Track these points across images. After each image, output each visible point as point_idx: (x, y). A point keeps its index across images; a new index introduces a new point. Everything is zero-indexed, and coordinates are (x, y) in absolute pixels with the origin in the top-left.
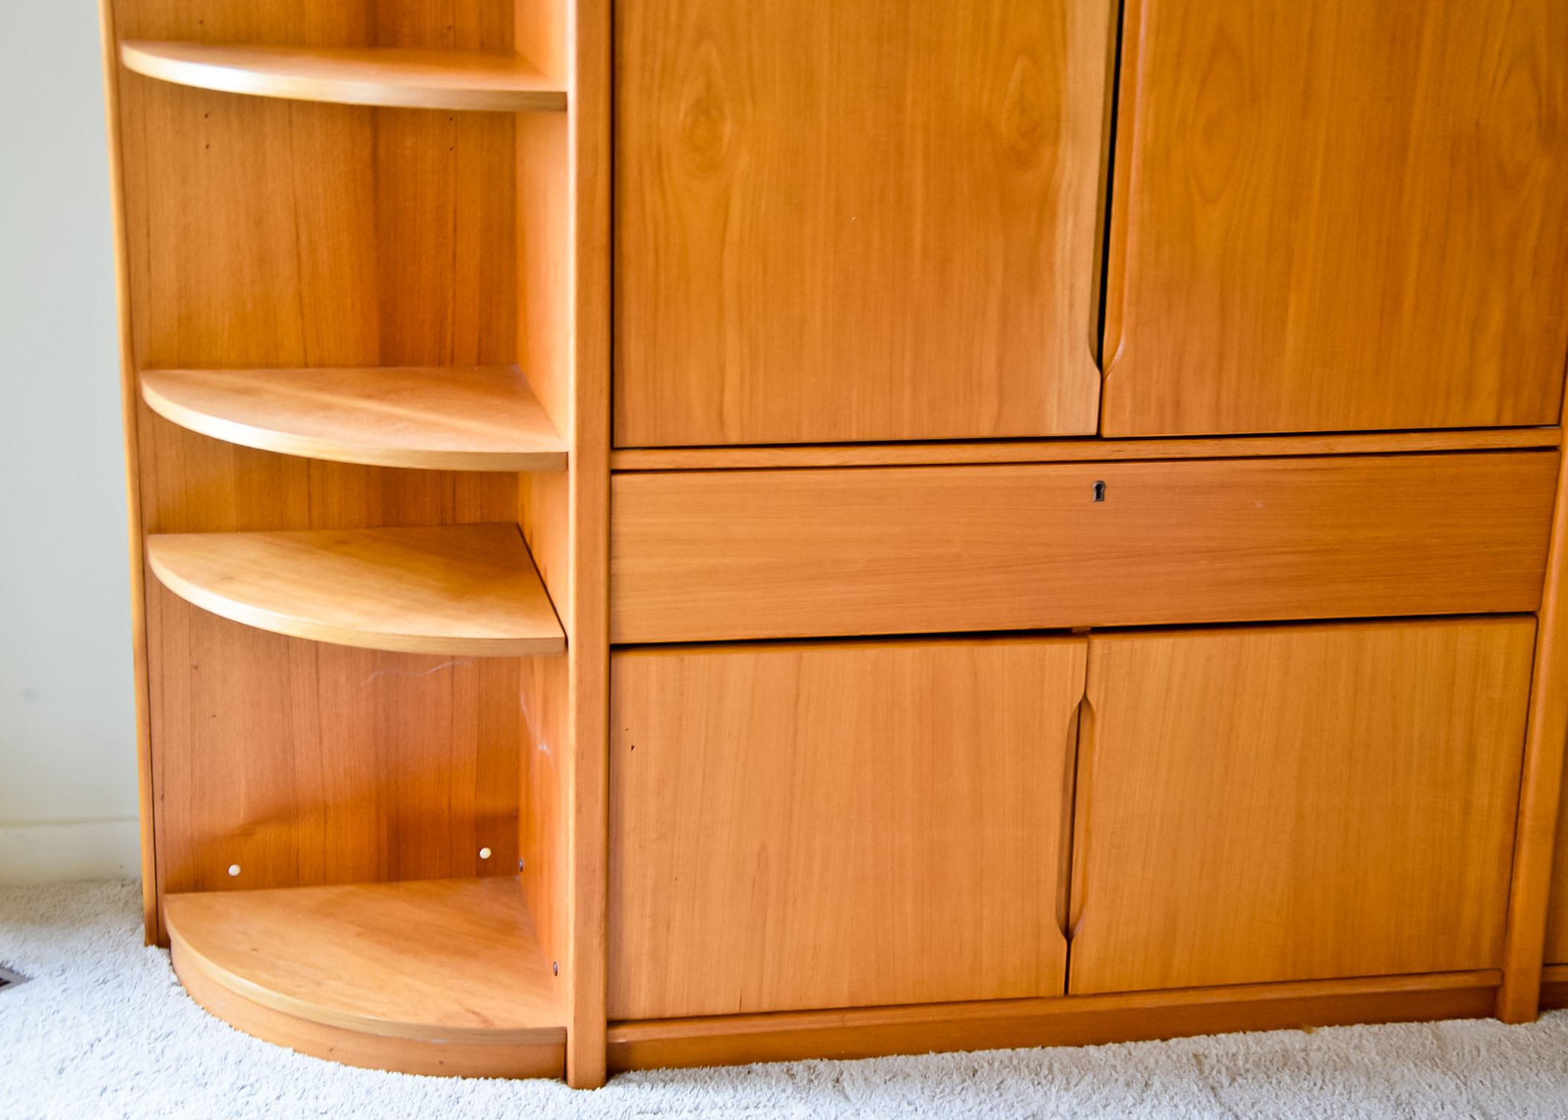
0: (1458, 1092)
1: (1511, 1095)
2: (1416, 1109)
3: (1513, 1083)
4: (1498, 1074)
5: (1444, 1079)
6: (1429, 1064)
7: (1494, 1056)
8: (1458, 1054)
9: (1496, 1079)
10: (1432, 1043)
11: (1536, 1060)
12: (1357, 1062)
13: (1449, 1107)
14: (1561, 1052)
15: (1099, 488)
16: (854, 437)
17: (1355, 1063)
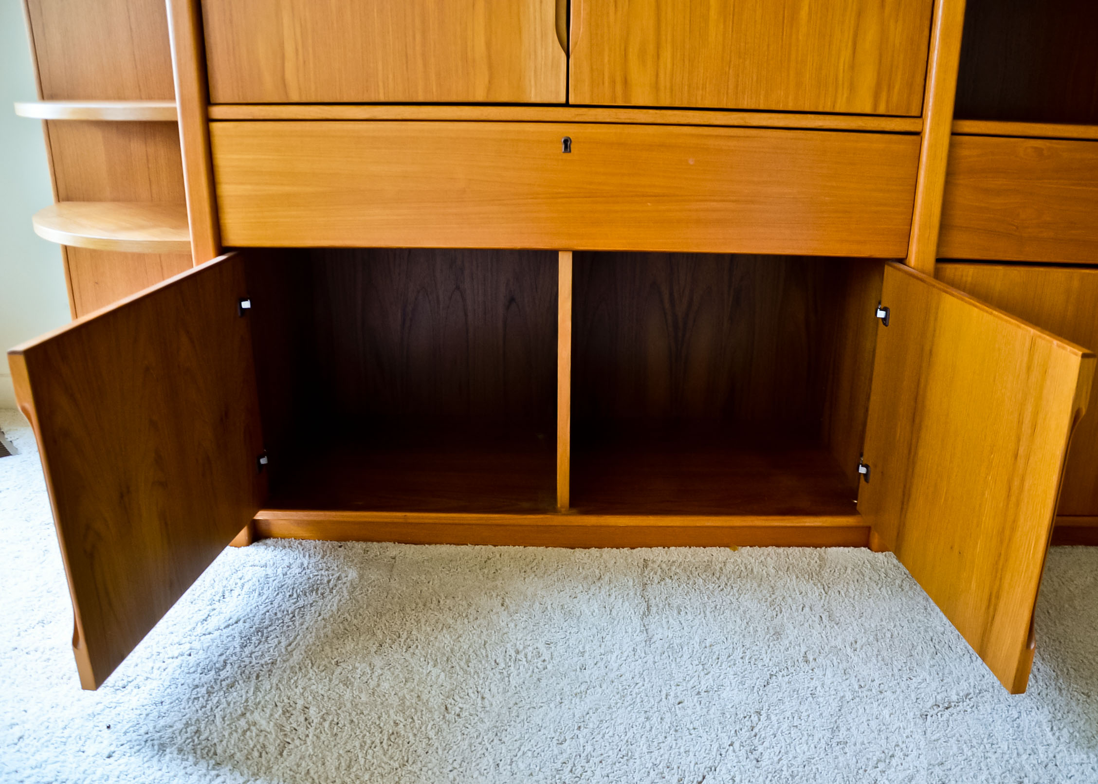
0: (819, 598)
1: (856, 603)
2: (783, 609)
3: (861, 594)
4: (853, 586)
5: (813, 588)
6: (807, 577)
7: (855, 573)
8: (831, 571)
9: (850, 590)
10: (816, 562)
11: (884, 578)
12: (758, 573)
13: (807, 609)
14: (903, 573)
15: (567, 143)
16: (382, 99)
17: (755, 573)
